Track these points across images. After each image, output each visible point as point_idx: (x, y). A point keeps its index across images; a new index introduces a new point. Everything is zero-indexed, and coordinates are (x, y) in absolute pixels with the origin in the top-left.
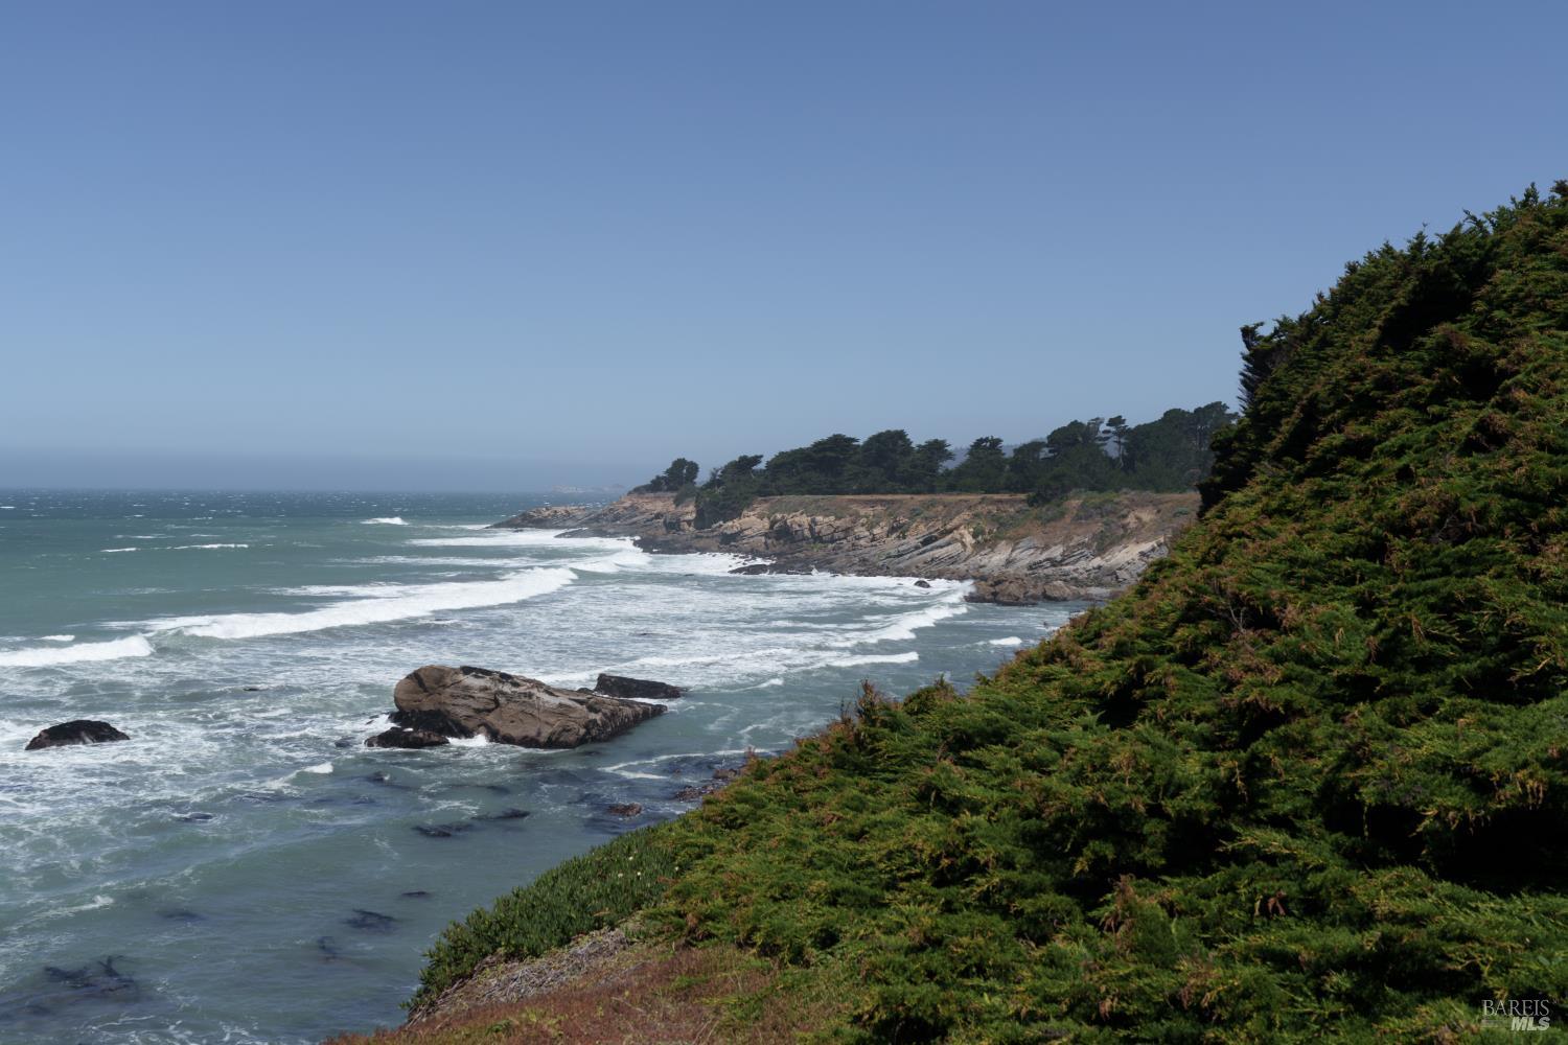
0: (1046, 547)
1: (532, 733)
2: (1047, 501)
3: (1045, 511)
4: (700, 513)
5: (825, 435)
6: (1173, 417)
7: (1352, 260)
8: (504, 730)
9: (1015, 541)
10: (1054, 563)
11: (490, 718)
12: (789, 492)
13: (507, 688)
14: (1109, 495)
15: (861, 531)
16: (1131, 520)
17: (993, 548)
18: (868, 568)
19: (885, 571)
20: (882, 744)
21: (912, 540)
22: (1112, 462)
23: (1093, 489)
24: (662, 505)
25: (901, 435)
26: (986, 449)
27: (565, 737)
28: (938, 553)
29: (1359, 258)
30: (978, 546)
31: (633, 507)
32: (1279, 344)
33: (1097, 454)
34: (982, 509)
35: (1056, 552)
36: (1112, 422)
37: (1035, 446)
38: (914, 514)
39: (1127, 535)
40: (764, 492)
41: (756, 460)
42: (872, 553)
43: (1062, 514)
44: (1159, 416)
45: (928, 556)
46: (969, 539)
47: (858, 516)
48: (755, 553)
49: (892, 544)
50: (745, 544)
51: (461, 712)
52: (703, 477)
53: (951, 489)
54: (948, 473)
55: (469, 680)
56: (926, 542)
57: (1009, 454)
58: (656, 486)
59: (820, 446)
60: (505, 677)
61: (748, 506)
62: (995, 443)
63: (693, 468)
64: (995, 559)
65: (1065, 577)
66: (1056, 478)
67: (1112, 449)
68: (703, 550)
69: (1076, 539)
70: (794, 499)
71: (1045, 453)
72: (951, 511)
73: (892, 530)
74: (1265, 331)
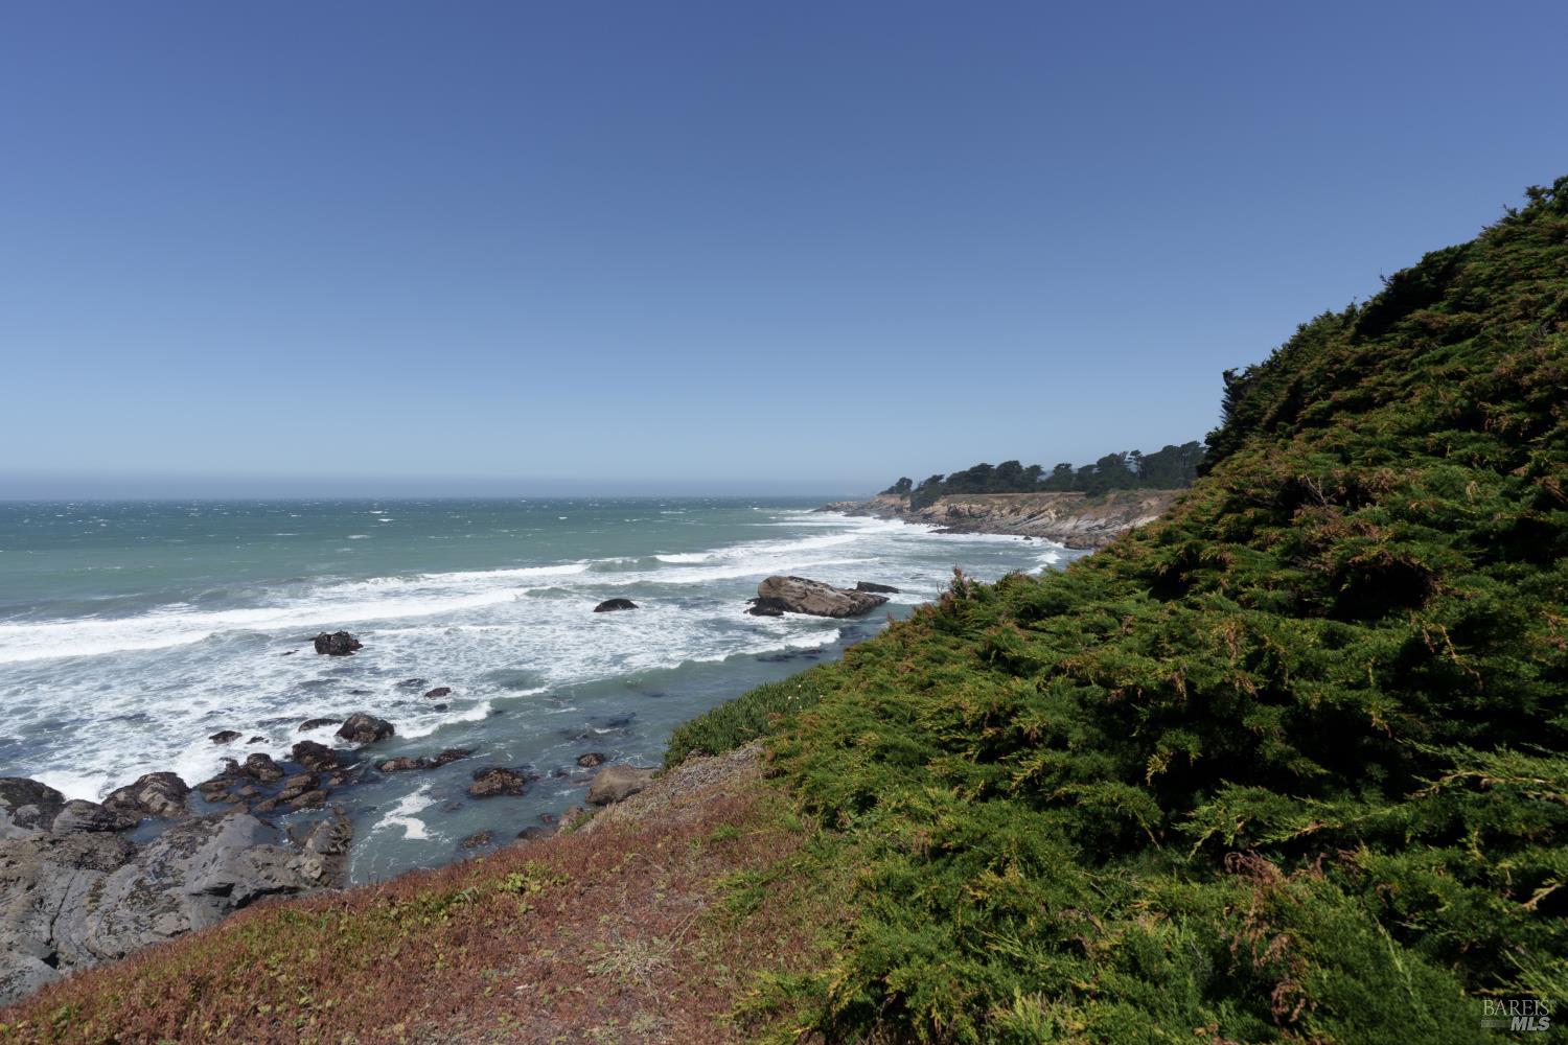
0: (1096, 519)
1: (823, 610)
2: (1096, 495)
3: (1095, 500)
4: (913, 504)
5: (976, 463)
6: (1169, 450)
7: (1302, 323)
8: (810, 608)
9: (1079, 517)
10: (1100, 527)
11: (803, 602)
12: (958, 493)
13: (811, 587)
14: (1133, 491)
15: (995, 512)
16: (1144, 505)
17: (1067, 519)
18: (999, 530)
19: (1008, 532)
20: (970, 612)
21: (1023, 516)
22: (1134, 475)
23: (1122, 488)
24: (894, 500)
25: (1016, 463)
26: (1063, 470)
27: (839, 612)
28: (1036, 523)
29: (1308, 321)
30: (1058, 519)
31: (880, 502)
32: (1249, 381)
33: (1125, 470)
34: (1061, 500)
35: (1102, 522)
36: (1133, 454)
37: (1090, 467)
38: (1024, 503)
39: (1142, 513)
40: (945, 493)
41: (941, 477)
42: (1002, 523)
43: (1105, 502)
44: (1160, 450)
45: (1031, 524)
46: (1053, 515)
47: (993, 504)
48: (941, 523)
49: (1012, 518)
50: (935, 519)
51: (789, 599)
52: (914, 487)
53: (1044, 490)
54: (1042, 482)
55: (793, 583)
56: (1030, 517)
57: (1076, 472)
58: (891, 491)
59: (973, 470)
60: (810, 582)
61: (937, 500)
62: (1068, 466)
63: (910, 482)
64: (1068, 526)
65: (1107, 535)
66: (1101, 483)
67: (1133, 468)
68: (914, 522)
69: (1113, 515)
70: (961, 496)
71: (1095, 470)
72: (1043, 501)
73: (1012, 511)
74: (1239, 373)
